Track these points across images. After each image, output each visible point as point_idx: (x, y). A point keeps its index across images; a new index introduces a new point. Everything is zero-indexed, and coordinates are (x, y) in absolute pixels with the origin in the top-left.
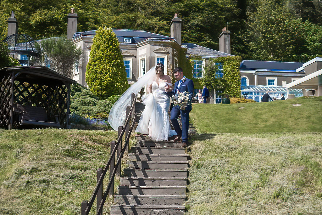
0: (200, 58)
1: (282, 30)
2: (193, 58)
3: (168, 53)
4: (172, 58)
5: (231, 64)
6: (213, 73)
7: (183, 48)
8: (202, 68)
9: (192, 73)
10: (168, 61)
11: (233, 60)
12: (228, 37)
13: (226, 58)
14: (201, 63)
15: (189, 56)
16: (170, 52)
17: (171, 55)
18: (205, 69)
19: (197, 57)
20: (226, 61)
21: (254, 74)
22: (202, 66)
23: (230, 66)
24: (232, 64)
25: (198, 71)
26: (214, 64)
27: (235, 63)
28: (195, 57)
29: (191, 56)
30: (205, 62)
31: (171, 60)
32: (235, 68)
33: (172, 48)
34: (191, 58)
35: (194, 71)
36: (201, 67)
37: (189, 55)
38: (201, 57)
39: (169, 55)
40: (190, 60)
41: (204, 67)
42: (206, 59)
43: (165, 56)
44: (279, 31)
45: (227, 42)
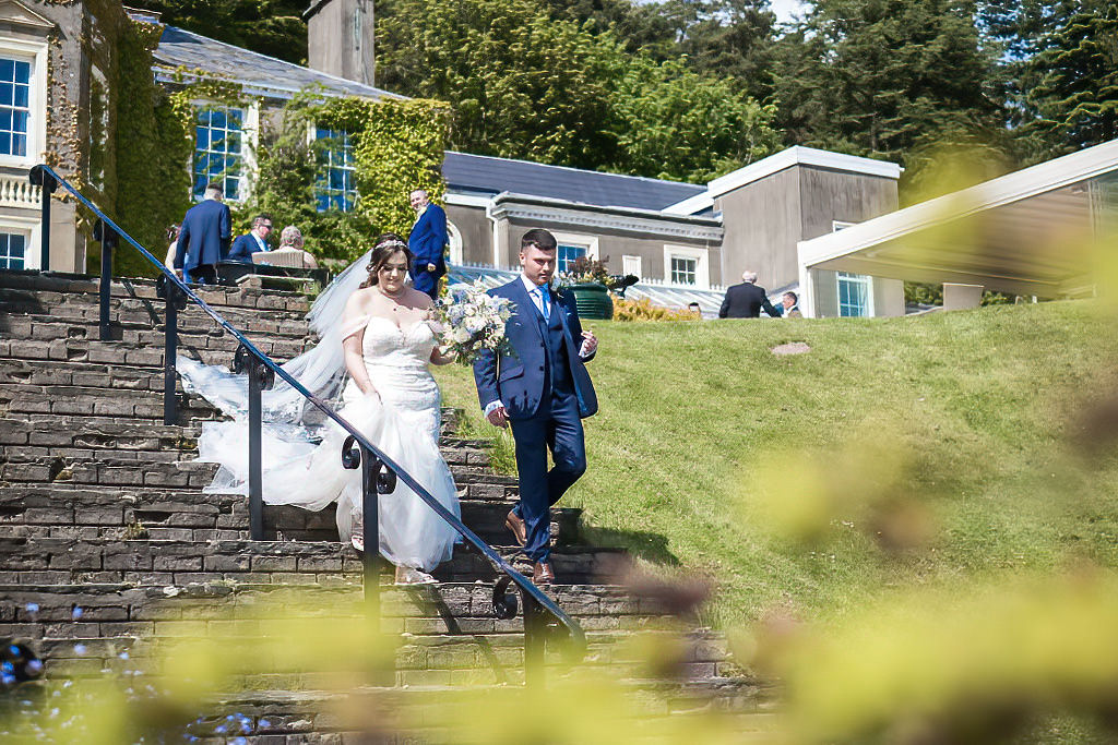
0: (231, 92)
1: (521, 56)
2: (190, 89)
3: (55, 33)
4: (77, 65)
5: (399, 140)
6: (306, 183)
7: (141, 26)
8: (244, 147)
9: (187, 175)
10: (51, 83)
11: (414, 121)
12: (364, 11)
13: (378, 106)
14: (235, 121)
15: (173, 76)
16: (67, 28)
17: (72, 49)
18: (262, 156)
19: (213, 83)
20: (375, 121)
21: (488, 211)
22: (244, 138)
23: (396, 149)
24: (406, 141)
25: (217, 168)
26: (312, 134)
27: (422, 137)
28: (207, 82)
29: (182, 78)
30: (261, 116)
31: (74, 75)
32: (419, 164)
33: (80, 6)
34: (182, 88)
35: (197, 165)
36: (234, 145)
37: (170, 71)
38: (240, 86)
39: (59, 46)
40: (178, 99)
41: (255, 143)
42: (269, 103)
43: (33, 50)
44: (508, 61)
45: (357, 36)
